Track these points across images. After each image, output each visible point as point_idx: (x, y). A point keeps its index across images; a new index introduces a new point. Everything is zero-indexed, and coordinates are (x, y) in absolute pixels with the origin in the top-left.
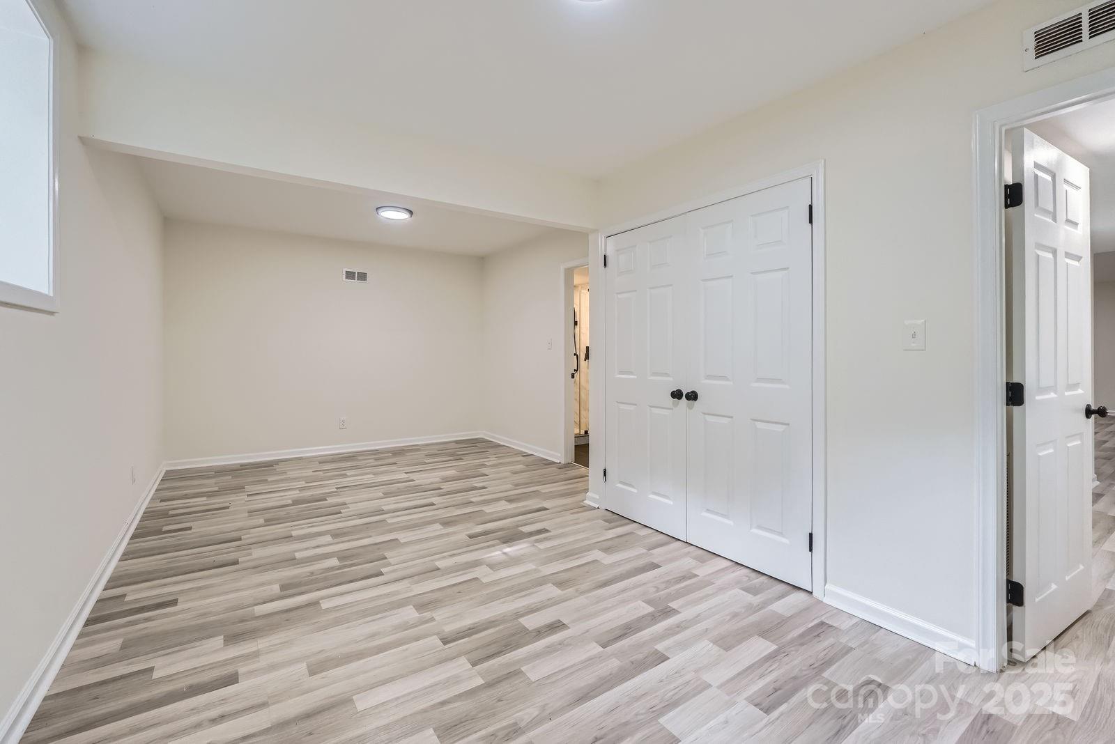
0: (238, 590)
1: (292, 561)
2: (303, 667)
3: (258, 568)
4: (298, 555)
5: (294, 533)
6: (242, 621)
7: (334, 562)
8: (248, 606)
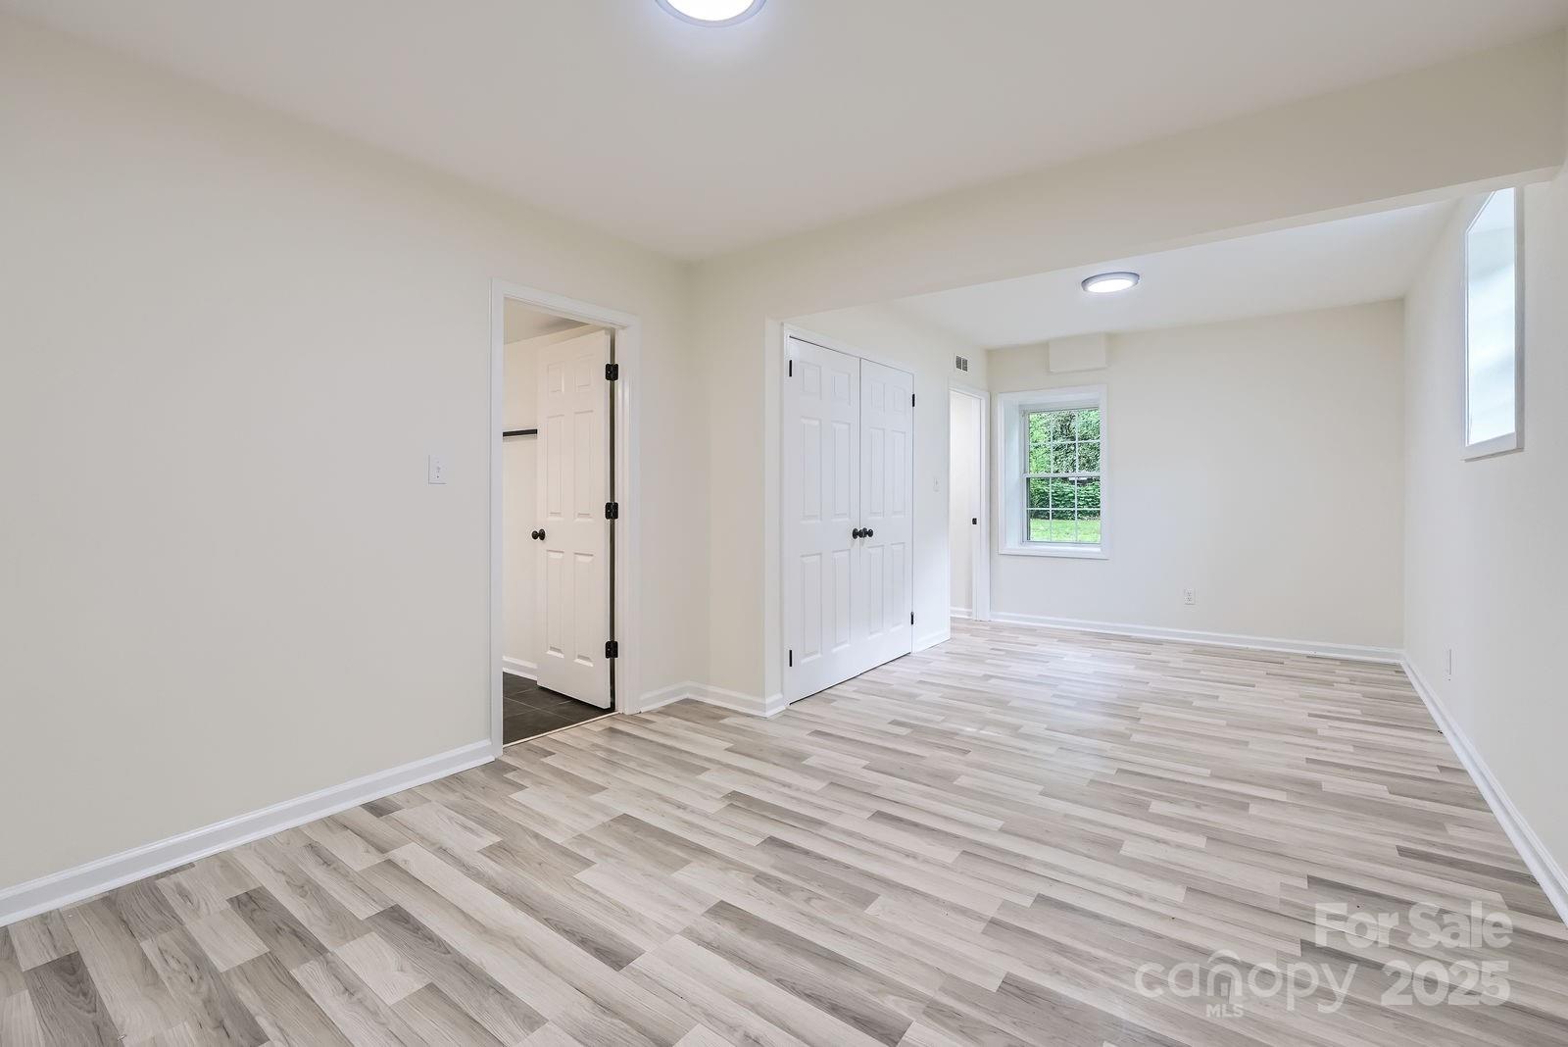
0: (1311, 830)
1: (1216, 837)
2: (1250, 746)
3: (1274, 852)
4: (1200, 842)
5: (1178, 894)
6: (1302, 794)
7: (1157, 807)
8: (1294, 805)
